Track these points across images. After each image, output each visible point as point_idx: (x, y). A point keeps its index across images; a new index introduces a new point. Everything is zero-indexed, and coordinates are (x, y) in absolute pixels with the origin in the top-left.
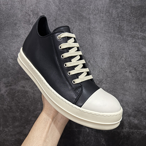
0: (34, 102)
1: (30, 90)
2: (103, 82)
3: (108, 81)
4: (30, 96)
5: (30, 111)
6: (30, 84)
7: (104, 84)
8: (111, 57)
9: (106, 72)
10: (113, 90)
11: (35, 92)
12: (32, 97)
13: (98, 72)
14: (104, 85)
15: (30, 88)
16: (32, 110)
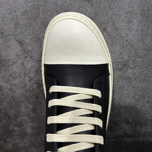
0: (14, 104)
1: (5, 85)
2: (129, 66)
3: (138, 63)
4: (6, 94)
5: (9, 117)
6: (3, 74)
7: (131, 68)
8: (145, 19)
9: (135, 47)
10: (146, 78)
11: (13, 87)
12: (10, 95)
13: (120, 48)
14: (130, 71)
15: (4, 82)
16: (12, 115)
